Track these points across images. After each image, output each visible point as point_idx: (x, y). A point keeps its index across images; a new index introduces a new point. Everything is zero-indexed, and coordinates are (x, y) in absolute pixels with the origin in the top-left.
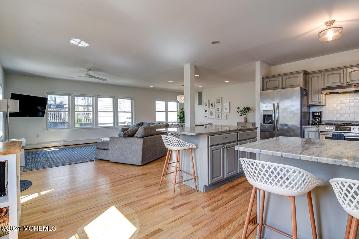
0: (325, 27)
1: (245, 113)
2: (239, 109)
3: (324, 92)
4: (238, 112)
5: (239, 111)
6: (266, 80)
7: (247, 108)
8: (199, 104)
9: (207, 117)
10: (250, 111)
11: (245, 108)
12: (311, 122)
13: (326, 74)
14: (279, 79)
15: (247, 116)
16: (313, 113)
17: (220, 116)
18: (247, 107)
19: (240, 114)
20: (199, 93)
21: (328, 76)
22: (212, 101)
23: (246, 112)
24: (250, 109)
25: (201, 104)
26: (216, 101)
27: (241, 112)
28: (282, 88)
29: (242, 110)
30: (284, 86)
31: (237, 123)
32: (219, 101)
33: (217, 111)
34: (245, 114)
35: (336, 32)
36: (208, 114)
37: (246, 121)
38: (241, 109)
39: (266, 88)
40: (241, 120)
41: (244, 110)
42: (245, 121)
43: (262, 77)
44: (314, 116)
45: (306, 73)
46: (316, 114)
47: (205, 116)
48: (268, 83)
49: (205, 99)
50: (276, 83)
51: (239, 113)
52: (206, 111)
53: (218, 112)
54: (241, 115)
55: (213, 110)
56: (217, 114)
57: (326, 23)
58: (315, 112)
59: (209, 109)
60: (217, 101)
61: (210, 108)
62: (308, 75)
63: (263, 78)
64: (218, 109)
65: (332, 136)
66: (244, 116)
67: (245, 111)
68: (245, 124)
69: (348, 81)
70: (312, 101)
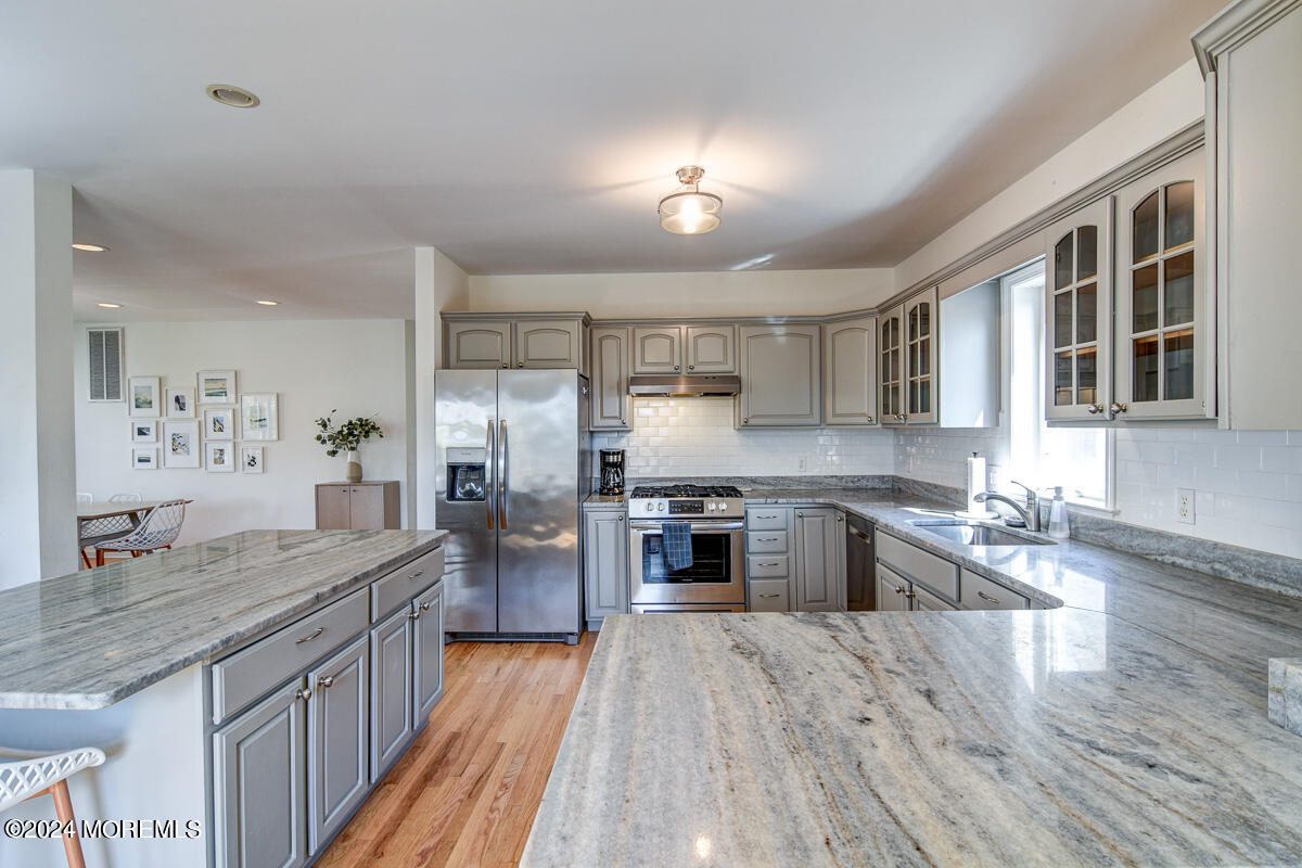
0: (675, 185)
1: (351, 442)
2: (325, 426)
3: (634, 389)
4: (319, 438)
5: (325, 435)
6: (455, 328)
7: (361, 425)
8: (96, 394)
9: (153, 460)
10: (373, 435)
11: (350, 423)
12: (596, 485)
13: (640, 333)
14: (505, 328)
15: (359, 457)
16: (604, 454)
17: (228, 457)
18: (360, 420)
19: (329, 446)
20: (95, 337)
21: (643, 339)
22: (181, 385)
23: (358, 442)
24: (373, 427)
25: (114, 393)
26: (203, 386)
27: (331, 438)
28: (514, 365)
29: (341, 432)
30: (521, 359)
31: (317, 486)
32: (220, 385)
33: (212, 434)
34: (353, 449)
35: (706, 207)
36: (160, 445)
37: (355, 475)
38: (336, 425)
39: (458, 360)
40: (337, 470)
41: (346, 431)
42: (352, 478)
43: (441, 314)
44: (605, 465)
45: (587, 322)
46: (611, 459)
47: (144, 454)
48: (463, 338)
49: (136, 369)
50: (494, 344)
51: (324, 442)
52: (141, 432)
53: (219, 435)
54: (333, 453)
55: (189, 430)
56: (212, 447)
57: (681, 172)
58: (609, 454)
59: (163, 419)
60: (212, 385)
61: (170, 416)
62: (591, 331)
63: (447, 319)
64: (216, 421)
65: (660, 532)
66: (346, 457)
67: (350, 434)
68: (353, 488)
69: (691, 363)
70: (602, 417)
